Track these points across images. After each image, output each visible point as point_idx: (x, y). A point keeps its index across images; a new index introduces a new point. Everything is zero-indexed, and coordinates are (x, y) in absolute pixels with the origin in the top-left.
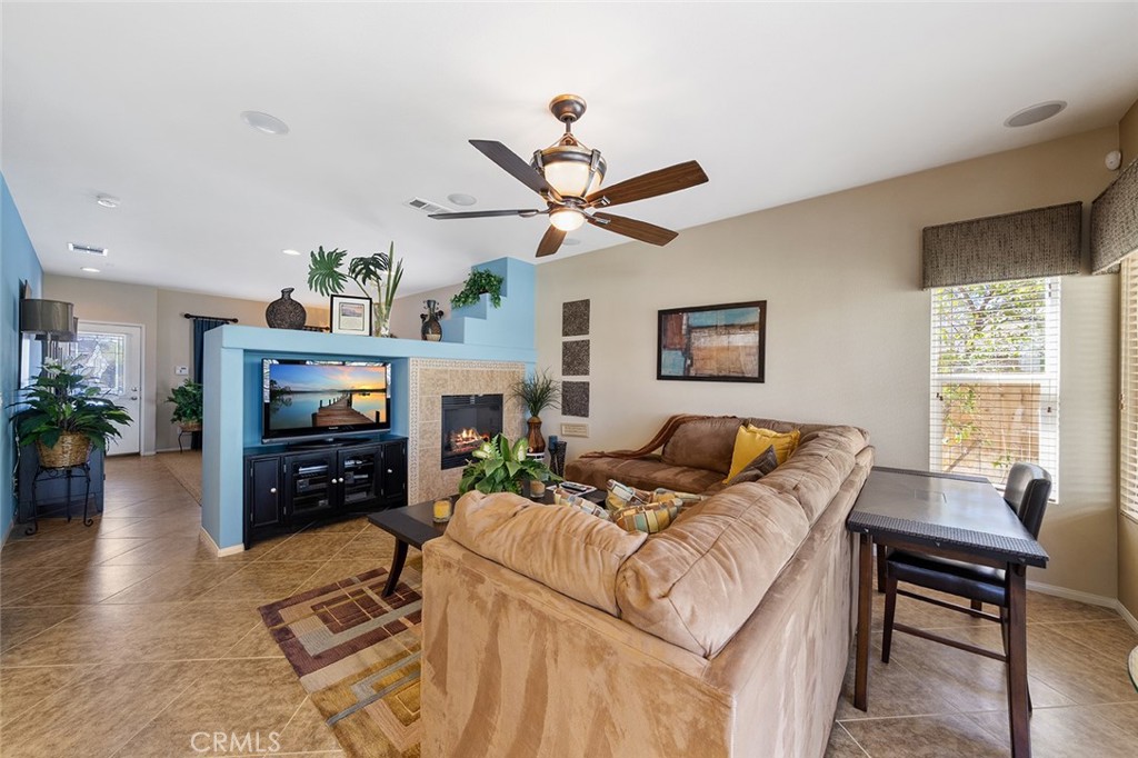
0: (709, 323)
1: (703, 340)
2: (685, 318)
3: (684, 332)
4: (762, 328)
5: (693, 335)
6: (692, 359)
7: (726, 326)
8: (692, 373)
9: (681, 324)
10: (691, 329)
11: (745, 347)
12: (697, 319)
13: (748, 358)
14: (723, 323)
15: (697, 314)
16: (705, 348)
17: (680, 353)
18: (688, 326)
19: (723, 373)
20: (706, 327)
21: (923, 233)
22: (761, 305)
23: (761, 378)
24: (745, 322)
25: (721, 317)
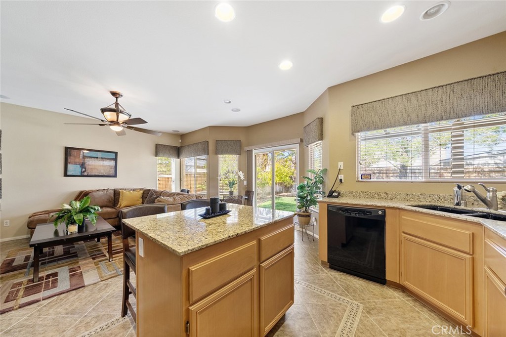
1: (91, 162)
2: (82, 152)
3: (81, 158)
4: (115, 160)
5: (86, 159)
6: (85, 169)
7: (102, 158)
8: (85, 174)
9: (80, 154)
10: (84, 157)
11: (110, 166)
13: (111, 170)
15: (88, 152)
16: (92, 165)
17: (79, 166)
18: (84, 156)
19: (101, 174)
20: (93, 157)
21: (156, 145)
22: (116, 153)
23: (115, 176)
24: (109, 158)
25: (100, 155)
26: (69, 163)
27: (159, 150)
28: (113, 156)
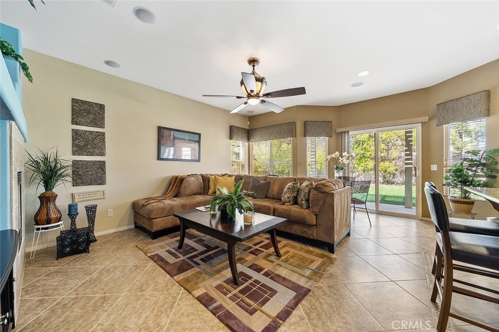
0: (182, 137)
1: (180, 144)
2: (172, 133)
3: (171, 139)
4: (199, 142)
5: (176, 141)
7: (188, 140)
9: (171, 135)
10: (175, 138)
11: (195, 149)
12: (177, 134)
14: (187, 138)
15: (178, 133)
20: (181, 139)
21: (230, 127)
22: (199, 135)
23: (199, 160)
24: (194, 140)
25: (187, 136)
26: (162, 144)
27: (232, 132)
28: (196, 138)
